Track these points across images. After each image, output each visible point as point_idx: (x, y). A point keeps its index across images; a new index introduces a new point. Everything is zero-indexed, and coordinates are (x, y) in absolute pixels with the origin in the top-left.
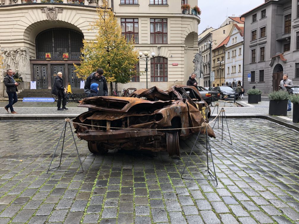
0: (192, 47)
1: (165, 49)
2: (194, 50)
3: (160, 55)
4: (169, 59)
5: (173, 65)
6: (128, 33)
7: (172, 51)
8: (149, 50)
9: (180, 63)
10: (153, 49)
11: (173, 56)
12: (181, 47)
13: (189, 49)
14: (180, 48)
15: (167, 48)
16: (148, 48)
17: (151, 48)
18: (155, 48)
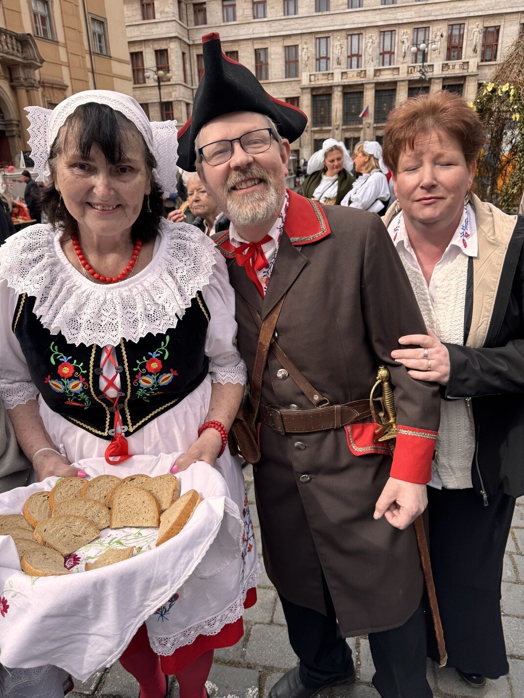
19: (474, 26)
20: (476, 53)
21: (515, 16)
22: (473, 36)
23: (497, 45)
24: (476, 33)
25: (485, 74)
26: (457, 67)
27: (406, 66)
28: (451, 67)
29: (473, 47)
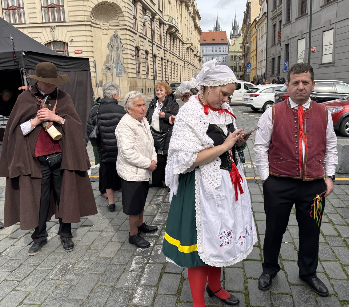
0: (118, 26)
1: (62, 29)
2: (121, 29)
3: (55, 39)
4: (69, 45)
6: (11, 8)
7: (72, 32)
8: (41, 32)
10: (46, 31)
11: (74, 39)
12: (86, 25)
13: (110, 27)
14: (84, 28)
15: (65, 28)
16: (39, 30)
17: (44, 29)
18: (48, 29)
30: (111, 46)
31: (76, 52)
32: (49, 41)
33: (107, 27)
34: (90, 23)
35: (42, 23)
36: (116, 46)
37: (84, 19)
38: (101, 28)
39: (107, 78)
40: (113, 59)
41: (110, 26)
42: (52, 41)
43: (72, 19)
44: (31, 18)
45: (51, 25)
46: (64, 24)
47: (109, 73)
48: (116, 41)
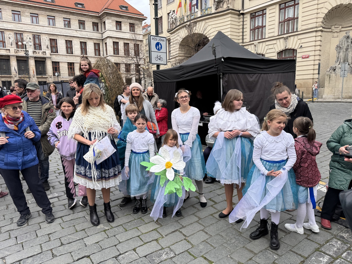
1: (294, 38)
3: (287, 48)
4: (298, 51)
5: (303, 58)
6: (257, 28)
7: (302, 40)
8: (276, 44)
9: (312, 53)
10: (280, 41)
11: (303, 45)
12: (316, 31)
14: (314, 34)
15: (296, 37)
16: (274, 42)
17: (278, 40)
18: (282, 40)
19: (45, 37)
20: (48, 48)
21: (62, 37)
22: (45, 42)
23: (57, 47)
24: (47, 41)
25: (54, 58)
26: (40, 53)
27: (13, 49)
28: (37, 53)
29: (46, 46)
30: (340, 47)
31: (303, 57)
32: (281, 50)
33: (338, 29)
34: (321, 28)
35: (278, 36)
36: (345, 47)
37: (315, 26)
38: (332, 32)
39: (331, 79)
40: (339, 60)
41: (342, 28)
42: (284, 49)
43: (304, 28)
44: (270, 33)
45: (285, 36)
46: (297, 33)
47: (333, 75)
48: (346, 42)
